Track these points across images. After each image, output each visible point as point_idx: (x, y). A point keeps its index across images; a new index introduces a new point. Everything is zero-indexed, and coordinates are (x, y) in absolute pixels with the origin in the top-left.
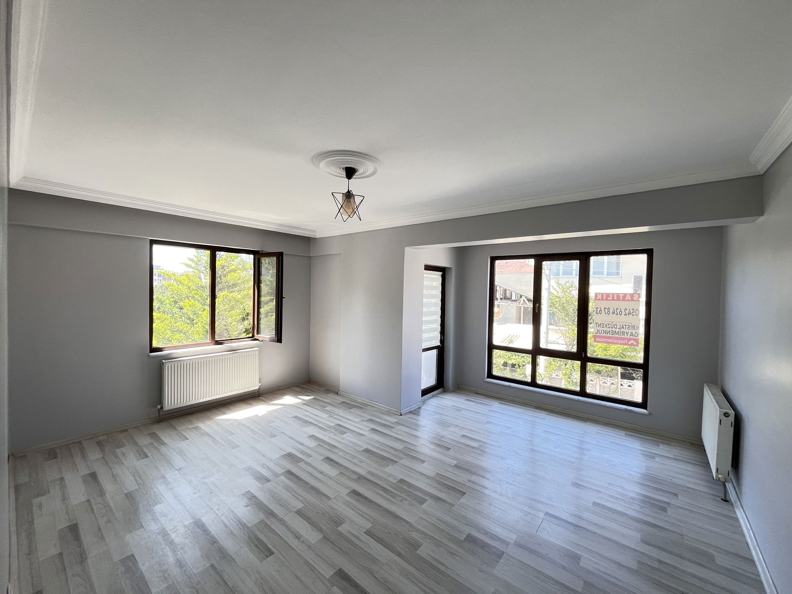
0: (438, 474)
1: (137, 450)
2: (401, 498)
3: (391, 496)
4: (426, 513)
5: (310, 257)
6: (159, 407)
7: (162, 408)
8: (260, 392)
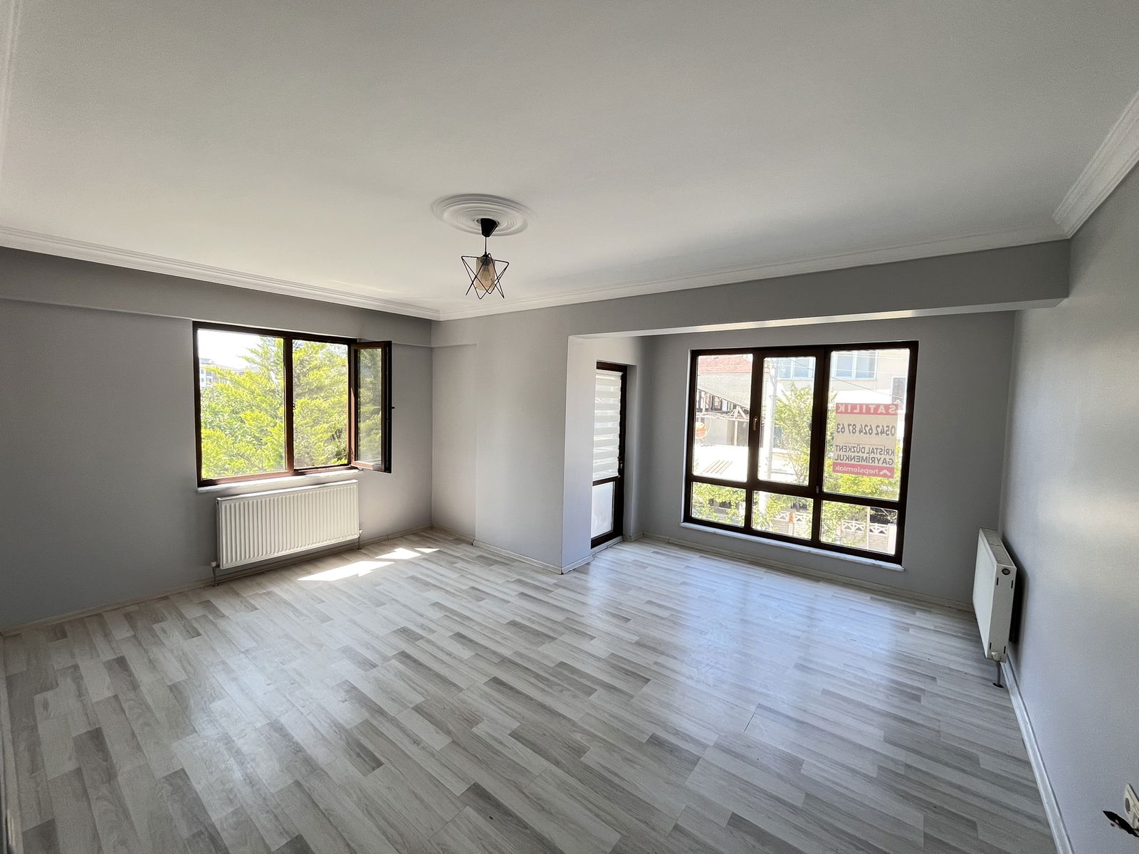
0: (612, 654)
1: (184, 626)
2: (560, 688)
3: (547, 685)
4: (594, 707)
5: (431, 349)
6: (214, 564)
7: (218, 566)
8: (361, 543)
